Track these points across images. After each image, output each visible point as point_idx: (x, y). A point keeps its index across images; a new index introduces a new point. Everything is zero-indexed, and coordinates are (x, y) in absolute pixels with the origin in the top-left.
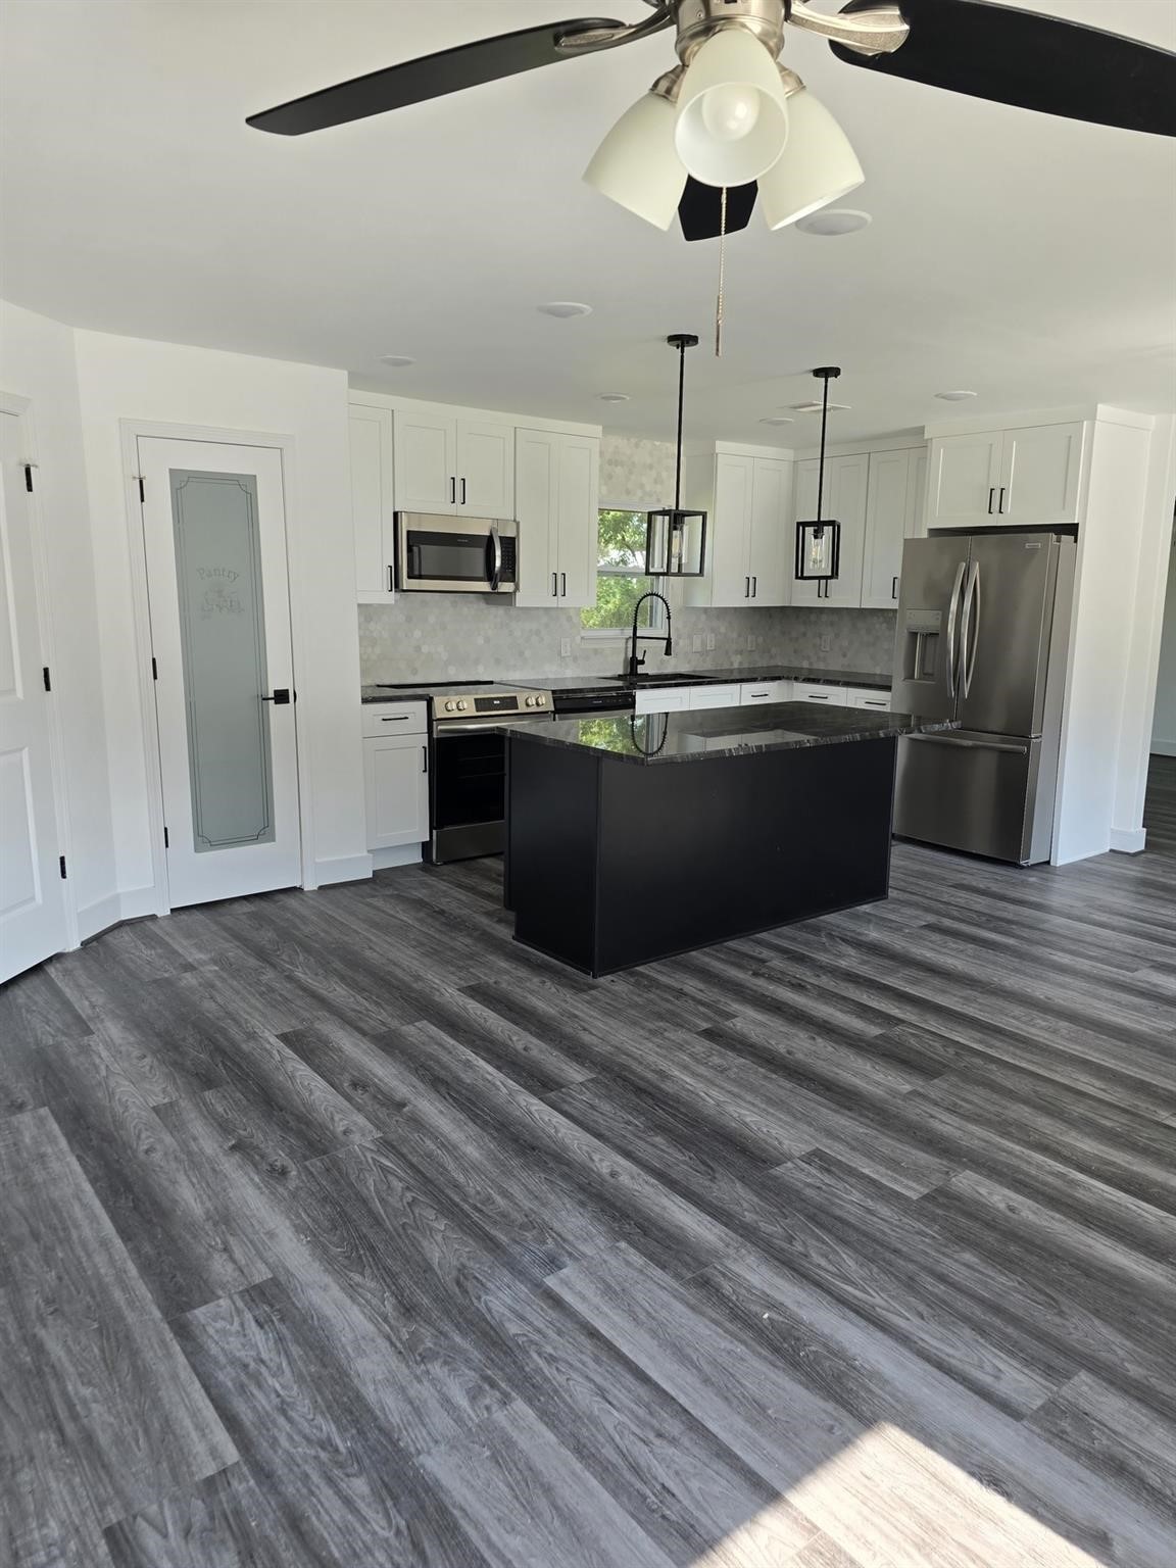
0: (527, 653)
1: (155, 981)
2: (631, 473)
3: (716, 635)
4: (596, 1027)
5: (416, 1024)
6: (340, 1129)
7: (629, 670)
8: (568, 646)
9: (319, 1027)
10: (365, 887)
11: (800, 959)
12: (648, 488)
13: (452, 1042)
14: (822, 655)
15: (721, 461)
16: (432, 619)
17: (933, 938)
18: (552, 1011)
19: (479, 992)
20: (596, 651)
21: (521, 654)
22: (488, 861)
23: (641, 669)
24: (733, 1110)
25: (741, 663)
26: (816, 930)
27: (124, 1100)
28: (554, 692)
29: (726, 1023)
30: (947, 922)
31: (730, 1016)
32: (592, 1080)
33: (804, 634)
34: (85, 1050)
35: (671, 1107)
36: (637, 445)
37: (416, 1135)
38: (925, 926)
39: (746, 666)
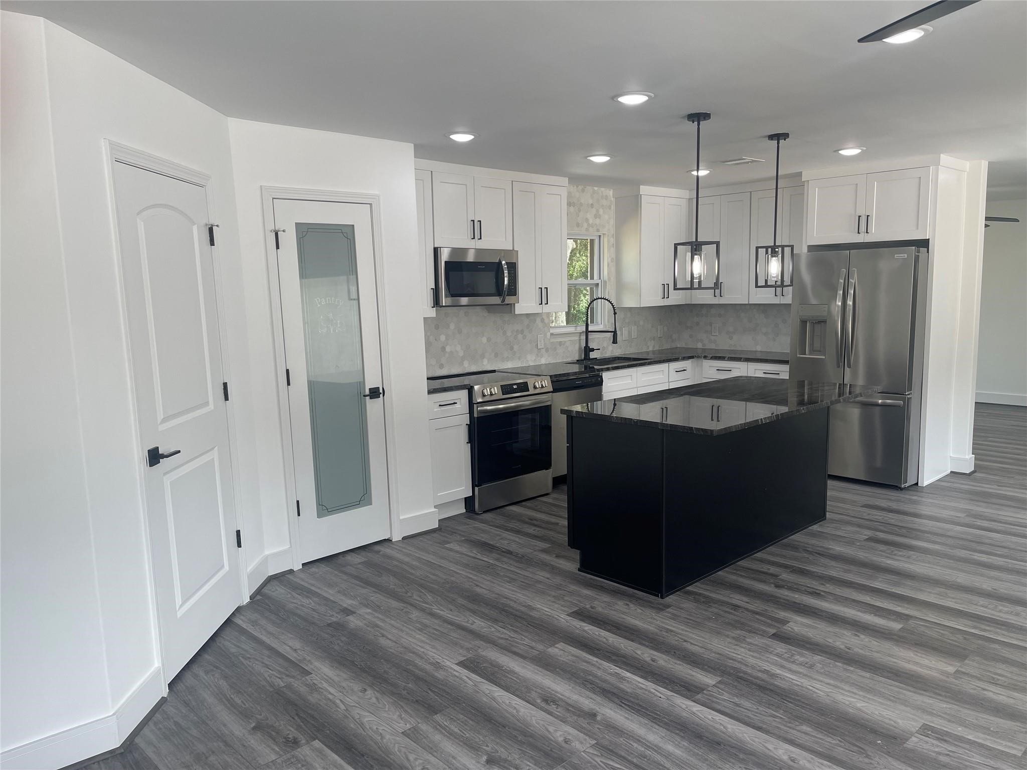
0: (516, 347)
1: (329, 625)
2: (580, 211)
3: (638, 327)
4: (692, 638)
5: (557, 646)
6: (561, 739)
7: (583, 357)
8: (543, 341)
9: (484, 653)
10: (435, 535)
11: (802, 572)
12: (591, 222)
13: (595, 659)
14: (713, 338)
15: (644, 200)
16: (452, 326)
17: (881, 548)
18: (652, 628)
19: (581, 615)
20: (560, 343)
21: (512, 348)
22: (514, 509)
23: (593, 355)
24: (839, 697)
25: (654, 346)
26: (795, 548)
27: (375, 728)
28: (551, 376)
29: (784, 627)
30: (881, 535)
31: (784, 622)
32: (720, 682)
33: (698, 324)
34: (313, 688)
35: (794, 699)
36: (583, 191)
37: (622, 739)
38: (867, 539)
39: (657, 348)
